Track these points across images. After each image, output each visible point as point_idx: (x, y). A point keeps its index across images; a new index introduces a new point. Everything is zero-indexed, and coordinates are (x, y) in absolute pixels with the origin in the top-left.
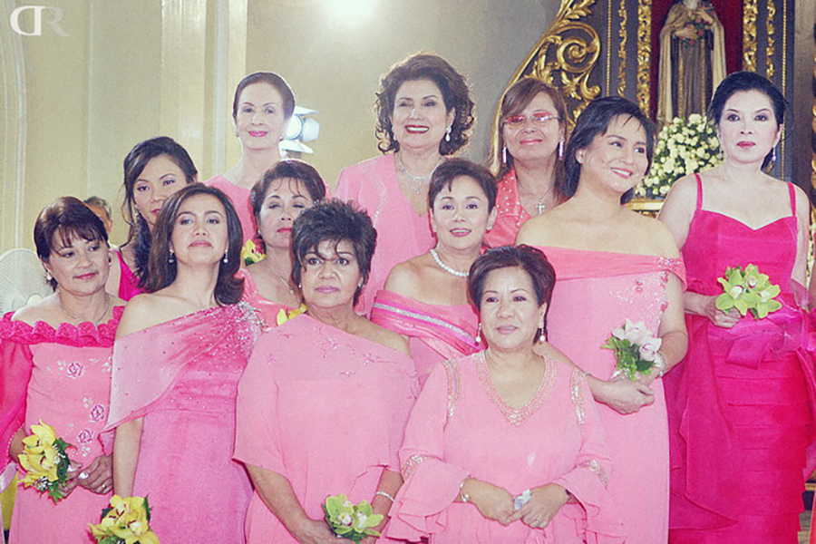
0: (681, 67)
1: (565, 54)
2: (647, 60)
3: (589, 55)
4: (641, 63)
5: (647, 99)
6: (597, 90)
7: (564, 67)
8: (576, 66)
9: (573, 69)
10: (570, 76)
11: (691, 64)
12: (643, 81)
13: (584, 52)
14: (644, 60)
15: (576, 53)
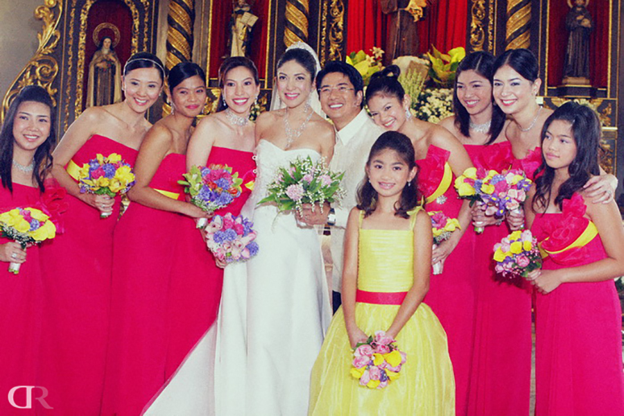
0: (99, 82)
1: (40, 71)
2: (82, 77)
3: (52, 73)
4: (78, 78)
5: (81, 97)
6: (56, 91)
7: (40, 78)
8: (45, 78)
9: (43, 80)
10: (42, 83)
11: (104, 81)
12: (79, 88)
13: (50, 71)
14: (80, 77)
15: (46, 72)
